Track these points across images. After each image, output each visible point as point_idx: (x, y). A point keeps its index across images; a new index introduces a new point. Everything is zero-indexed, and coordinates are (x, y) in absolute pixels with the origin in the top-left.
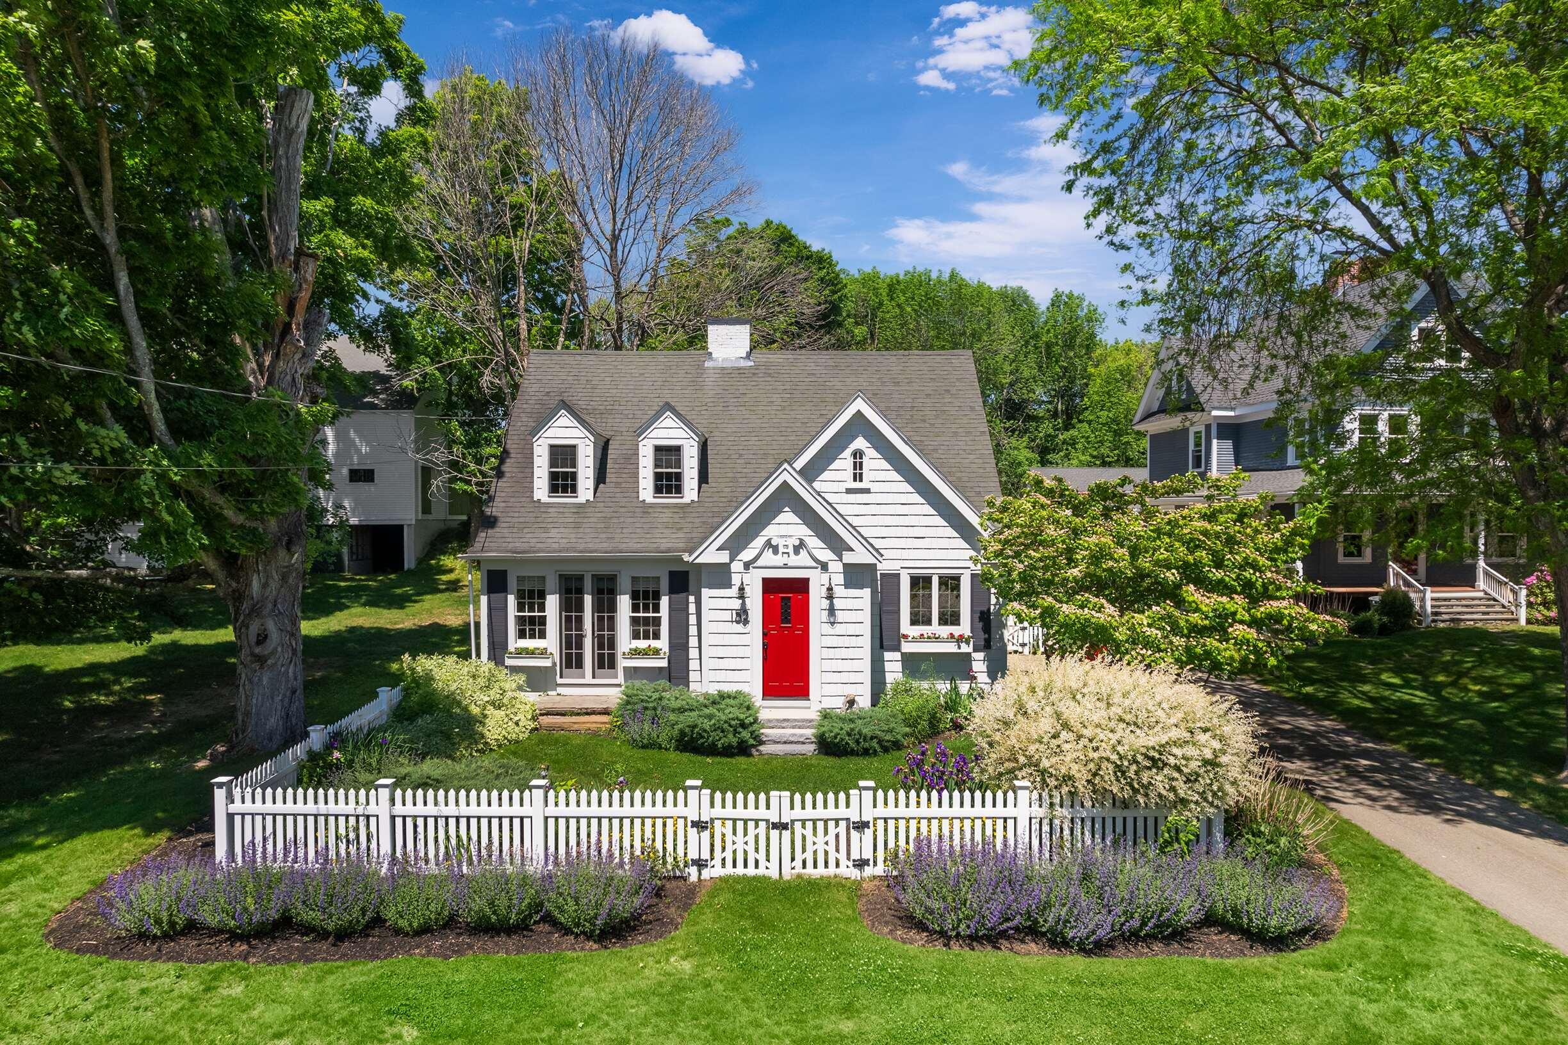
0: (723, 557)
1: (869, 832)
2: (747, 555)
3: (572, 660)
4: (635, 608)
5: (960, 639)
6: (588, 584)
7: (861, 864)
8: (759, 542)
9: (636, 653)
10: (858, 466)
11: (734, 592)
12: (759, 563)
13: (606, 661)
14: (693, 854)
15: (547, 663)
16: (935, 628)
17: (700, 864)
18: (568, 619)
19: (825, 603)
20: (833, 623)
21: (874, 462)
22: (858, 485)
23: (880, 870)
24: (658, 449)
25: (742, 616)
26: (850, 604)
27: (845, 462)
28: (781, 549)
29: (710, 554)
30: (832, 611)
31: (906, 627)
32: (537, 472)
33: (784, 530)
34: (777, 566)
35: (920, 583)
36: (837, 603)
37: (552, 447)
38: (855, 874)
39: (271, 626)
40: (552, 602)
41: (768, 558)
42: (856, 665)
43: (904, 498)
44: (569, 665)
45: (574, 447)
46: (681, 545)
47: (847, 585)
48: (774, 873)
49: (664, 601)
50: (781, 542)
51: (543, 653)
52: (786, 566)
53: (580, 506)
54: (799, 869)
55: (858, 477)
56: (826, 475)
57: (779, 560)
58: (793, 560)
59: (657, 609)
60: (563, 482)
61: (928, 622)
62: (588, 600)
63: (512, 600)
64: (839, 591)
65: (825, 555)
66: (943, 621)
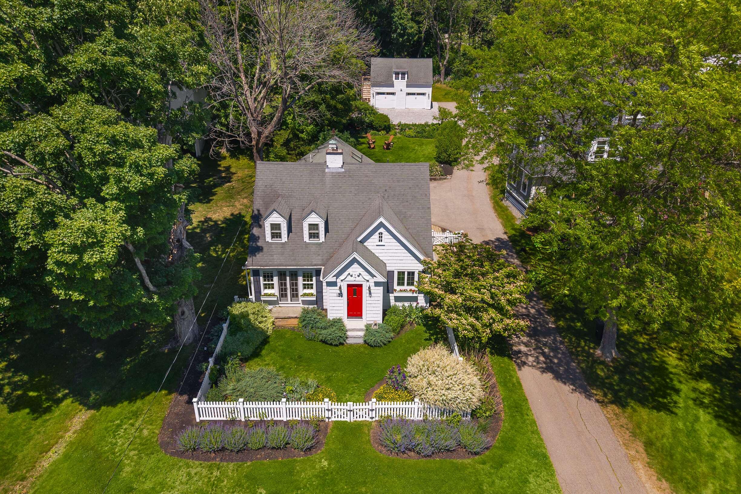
0: (334, 279)
1: (374, 412)
2: (342, 277)
3: (283, 295)
4: (304, 280)
5: (413, 291)
6: (288, 273)
7: (372, 418)
8: (346, 273)
9: (305, 295)
10: (381, 237)
11: (338, 288)
12: (346, 280)
13: (295, 295)
14: (327, 416)
15: (276, 299)
16: (405, 287)
17: (329, 418)
18: (281, 283)
19: (368, 292)
20: (370, 297)
21: (386, 235)
22: (380, 243)
23: (377, 419)
24: (310, 225)
25: (341, 295)
26: (376, 291)
27: (376, 236)
28: (353, 276)
29: (330, 279)
30: (370, 293)
31: (396, 287)
32: (267, 232)
33: (354, 270)
34: (352, 281)
35: (401, 274)
36: (372, 291)
37: (271, 224)
38: (371, 420)
39: (185, 309)
40: (276, 279)
41: (349, 278)
42: (378, 309)
43: (396, 248)
44: (282, 296)
45: (280, 224)
46: (320, 263)
47: (375, 286)
48: (348, 420)
49: (314, 278)
50: (354, 274)
51: (274, 295)
52: (355, 281)
53: (283, 244)
54: (355, 419)
55: (380, 241)
56: (370, 241)
57: (352, 279)
58: (357, 279)
59: (312, 280)
60: (276, 235)
61: (403, 284)
62: (288, 278)
63: (261, 278)
64: (372, 288)
65: (368, 277)
66: (408, 284)
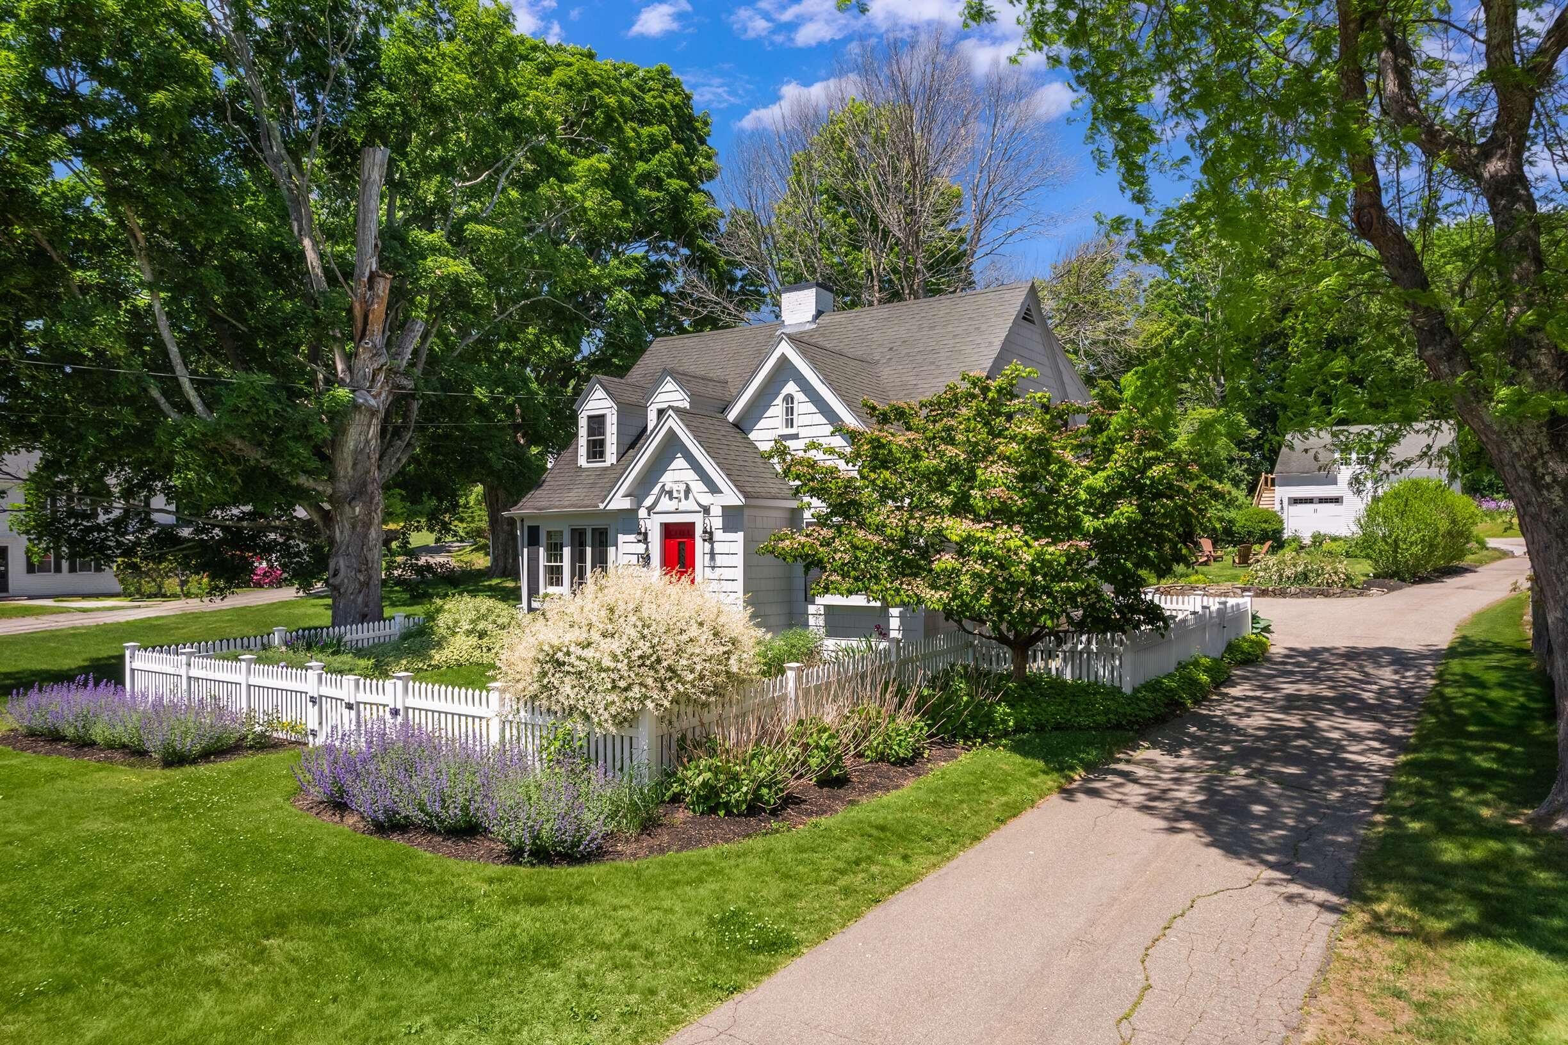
0: (626, 504)
2: (648, 502)
6: (589, 537)
8: (656, 490)
10: (790, 411)
11: (639, 537)
12: (657, 509)
14: (310, 725)
17: (313, 734)
18: (580, 568)
19: (707, 547)
20: (713, 567)
21: (803, 406)
22: (788, 431)
24: (661, 412)
25: (646, 560)
26: (727, 547)
27: (777, 409)
28: (675, 494)
29: (619, 502)
30: (712, 555)
32: (581, 441)
33: (677, 476)
34: (671, 511)
36: (718, 548)
37: (590, 418)
40: (567, 551)
41: (665, 504)
45: (604, 416)
47: (726, 529)
50: (674, 488)
52: (677, 512)
53: (606, 469)
55: (790, 423)
56: (762, 424)
57: (673, 505)
58: (685, 505)
62: (589, 550)
63: (542, 551)
64: (719, 535)
